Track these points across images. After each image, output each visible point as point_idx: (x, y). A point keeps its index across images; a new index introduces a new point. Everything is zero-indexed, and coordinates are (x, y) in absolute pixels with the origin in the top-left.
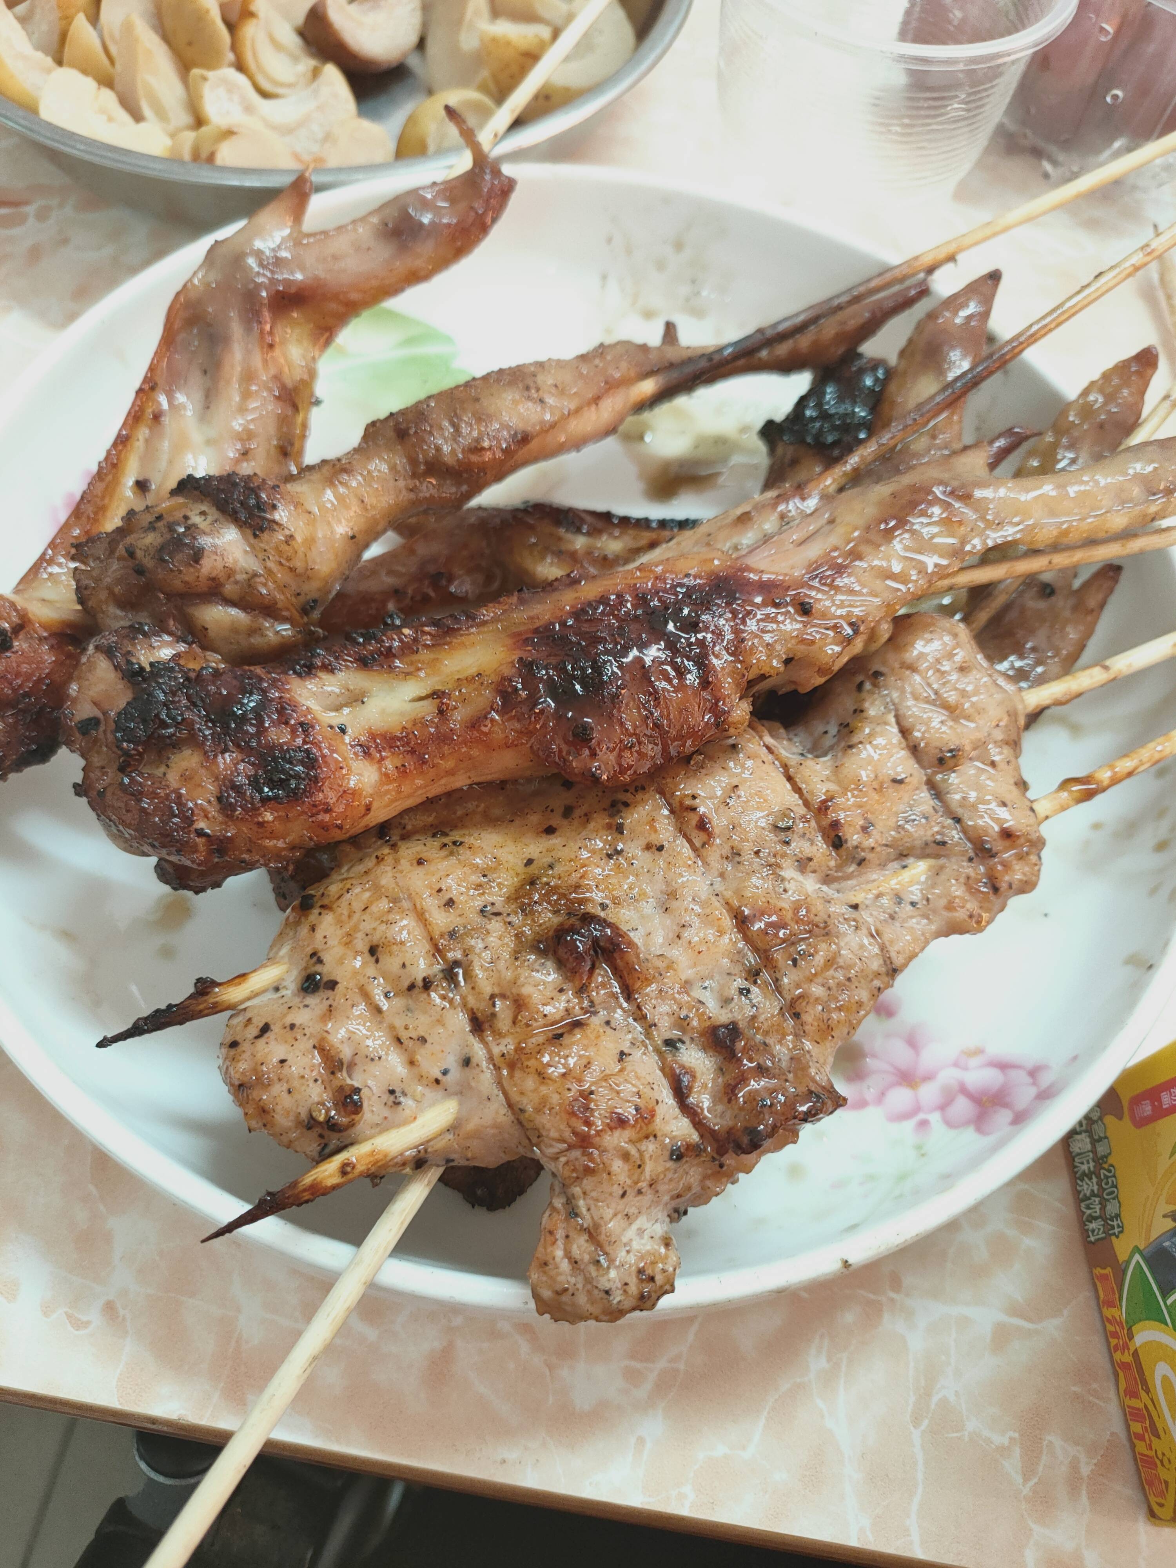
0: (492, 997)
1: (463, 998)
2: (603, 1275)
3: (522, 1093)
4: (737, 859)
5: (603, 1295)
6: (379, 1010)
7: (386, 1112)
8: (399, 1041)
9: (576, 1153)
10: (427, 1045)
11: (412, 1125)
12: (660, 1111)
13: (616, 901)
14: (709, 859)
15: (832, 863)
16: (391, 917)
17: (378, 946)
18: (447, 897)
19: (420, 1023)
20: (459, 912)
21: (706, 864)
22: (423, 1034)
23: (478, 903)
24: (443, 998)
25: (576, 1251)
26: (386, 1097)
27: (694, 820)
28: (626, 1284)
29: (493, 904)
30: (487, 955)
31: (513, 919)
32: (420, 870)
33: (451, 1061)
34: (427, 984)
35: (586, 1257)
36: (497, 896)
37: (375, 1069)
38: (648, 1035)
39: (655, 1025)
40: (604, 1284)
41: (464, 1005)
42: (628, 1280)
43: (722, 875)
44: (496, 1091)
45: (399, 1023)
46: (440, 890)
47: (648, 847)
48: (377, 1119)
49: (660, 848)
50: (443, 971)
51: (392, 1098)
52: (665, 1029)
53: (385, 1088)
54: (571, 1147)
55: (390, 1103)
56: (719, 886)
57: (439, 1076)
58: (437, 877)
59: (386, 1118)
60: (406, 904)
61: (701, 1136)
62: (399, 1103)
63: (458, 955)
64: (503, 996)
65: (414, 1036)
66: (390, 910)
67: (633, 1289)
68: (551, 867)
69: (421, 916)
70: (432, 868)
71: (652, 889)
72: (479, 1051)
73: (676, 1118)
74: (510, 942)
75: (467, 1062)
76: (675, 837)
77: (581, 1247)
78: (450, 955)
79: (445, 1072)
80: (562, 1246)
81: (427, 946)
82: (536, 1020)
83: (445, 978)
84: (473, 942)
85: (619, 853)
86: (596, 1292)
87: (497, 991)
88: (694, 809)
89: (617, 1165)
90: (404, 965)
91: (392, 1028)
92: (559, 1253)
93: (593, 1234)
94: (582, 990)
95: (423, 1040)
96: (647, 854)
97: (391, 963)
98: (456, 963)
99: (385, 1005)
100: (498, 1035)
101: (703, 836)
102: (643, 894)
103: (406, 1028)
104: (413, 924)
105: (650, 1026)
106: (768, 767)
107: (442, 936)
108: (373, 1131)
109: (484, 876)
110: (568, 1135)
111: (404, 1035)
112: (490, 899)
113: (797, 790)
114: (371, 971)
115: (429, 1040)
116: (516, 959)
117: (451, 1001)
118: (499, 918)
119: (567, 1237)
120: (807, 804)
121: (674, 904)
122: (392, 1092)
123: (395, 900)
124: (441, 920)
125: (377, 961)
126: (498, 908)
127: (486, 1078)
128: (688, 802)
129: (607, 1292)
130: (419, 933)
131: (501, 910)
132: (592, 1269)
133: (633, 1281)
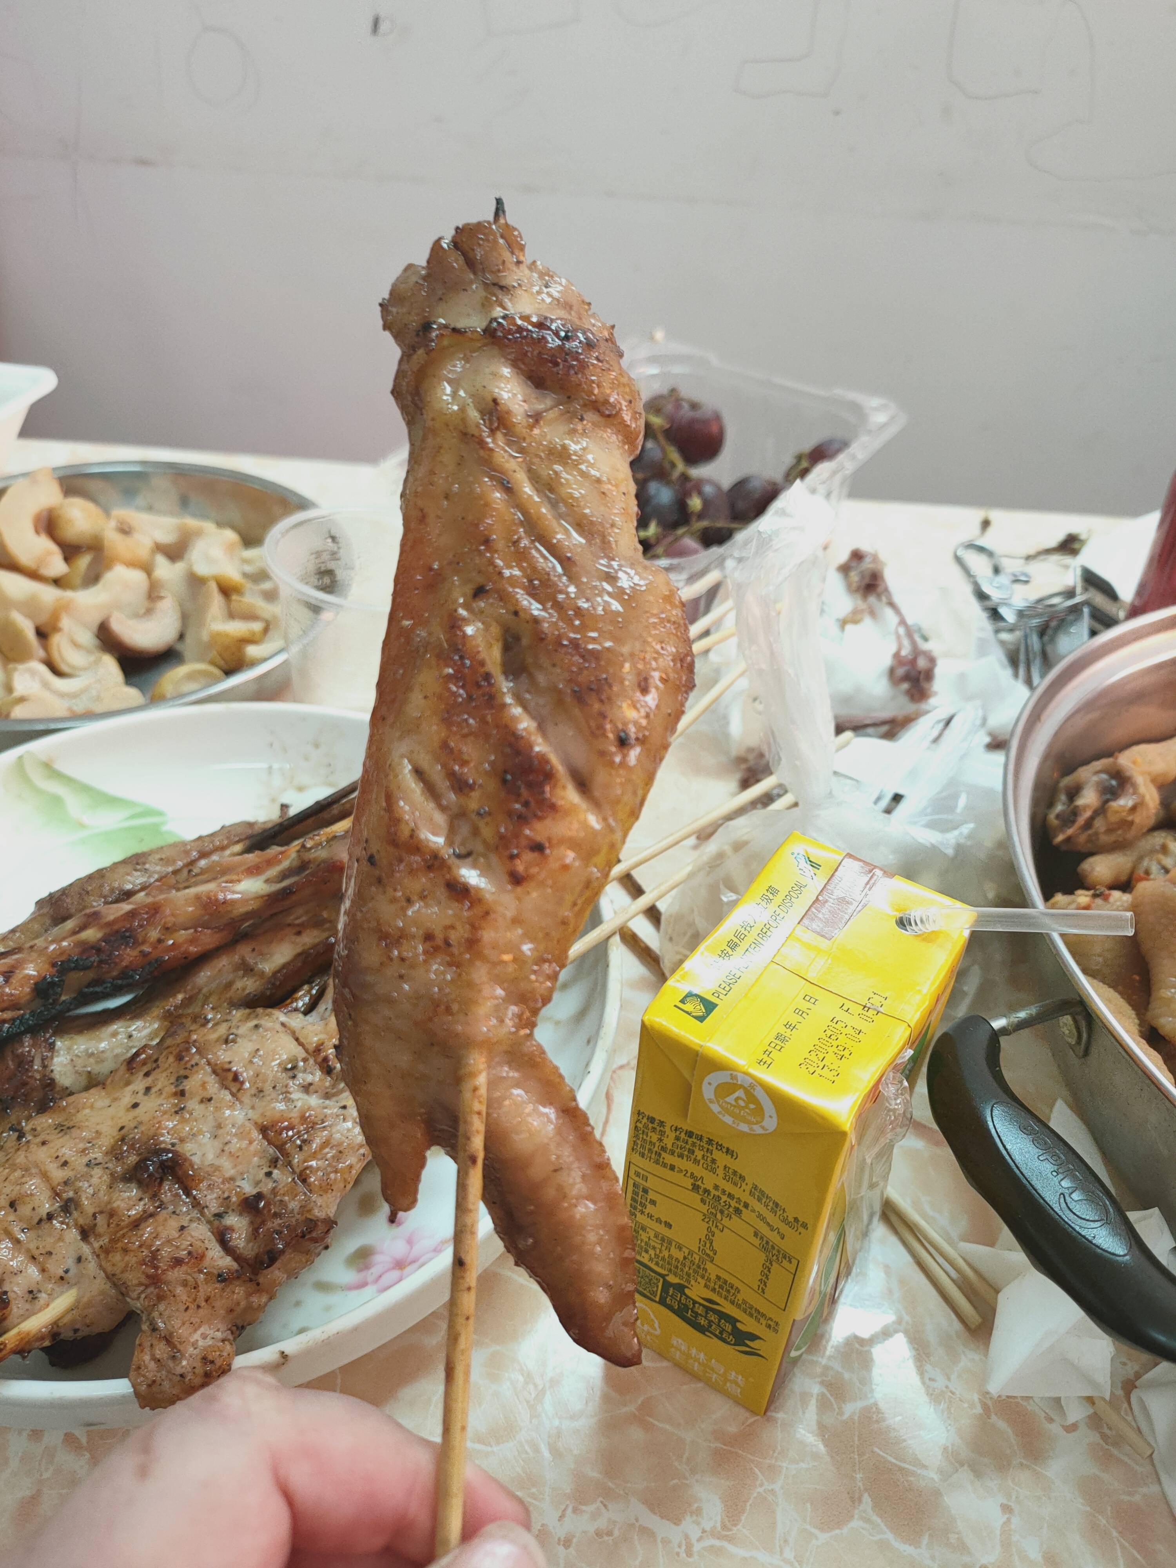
0: (94, 1215)
1: (76, 1220)
2: (177, 1365)
3: (114, 1265)
4: (261, 1095)
5: (179, 1378)
6: (18, 1241)
7: (28, 1306)
8: (34, 1258)
9: (151, 1289)
10: (53, 1256)
11: (46, 1310)
12: (210, 1254)
13: (182, 1140)
14: (242, 1099)
15: (327, 1084)
16: (24, 1180)
17: (15, 1201)
18: (63, 1160)
19: (48, 1242)
20: (72, 1168)
21: (241, 1102)
22: (49, 1250)
23: (85, 1160)
24: (62, 1223)
25: (158, 1354)
26: (27, 1296)
27: (230, 1076)
28: (194, 1368)
29: (96, 1159)
30: (90, 1191)
31: (110, 1165)
32: (45, 1148)
33: (70, 1263)
34: (50, 1217)
35: (165, 1356)
36: (97, 1154)
37: (19, 1279)
38: (202, 1214)
39: (207, 1207)
40: (179, 1370)
41: (76, 1225)
42: (195, 1365)
43: (253, 1108)
44: (98, 1271)
45: (32, 1246)
46: (57, 1157)
47: (202, 1101)
48: (21, 1312)
49: (210, 1100)
50: (61, 1207)
51: (31, 1296)
52: (214, 1207)
53: (26, 1290)
54: (147, 1286)
55: (30, 1299)
56: (251, 1114)
57: (63, 1274)
58: (55, 1149)
59: (27, 1310)
60: (33, 1171)
61: (239, 1264)
62: (36, 1298)
63: (71, 1194)
64: (101, 1212)
65: (44, 1252)
66: (23, 1176)
67: (199, 1370)
68: (136, 1127)
69: (45, 1176)
70: (51, 1145)
71: (206, 1127)
72: (86, 1249)
73: (222, 1258)
74: (106, 1178)
75: (79, 1260)
76: (220, 1090)
77: (161, 1351)
78: (65, 1196)
79: (67, 1272)
80: (149, 1353)
81: (48, 1193)
82: (123, 1221)
83: (62, 1210)
84: (81, 1184)
85: (182, 1109)
86: (175, 1377)
87: (97, 1210)
88: (229, 1070)
89: (179, 1290)
90: (34, 1209)
91: (28, 1251)
92: (147, 1358)
93: (168, 1340)
94: (155, 1196)
95: (50, 1253)
96: (203, 1106)
97: (25, 1210)
98: (70, 1200)
99: (22, 1237)
100: (98, 1236)
101: (237, 1085)
102: (200, 1132)
103: (38, 1248)
104: (39, 1181)
105: (203, 1208)
106: (282, 1035)
107: (59, 1184)
108: (19, 1320)
109: (89, 1143)
110: (144, 1280)
111: (36, 1253)
112: (94, 1156)
113: (300, 1044)
114: (12, 1217)
115: (54, 1253)
116: (111, 1188)
117: (67, 1225)
118: (100, 1166)
119: (152, 1345)
120: (307, 1051)
121: (221, 1132)
122: (31, 1292)
123: (27, 1170)
124: (58, 1175)
125: (15, 1211)
126: (99, 1160)
127: (92, 1266)
128: (227, 1066)
129: (182, 1376)
130: (43, 1186)
131: (101, 1161)
132: (171, 1364)
133: (198, 1364)
